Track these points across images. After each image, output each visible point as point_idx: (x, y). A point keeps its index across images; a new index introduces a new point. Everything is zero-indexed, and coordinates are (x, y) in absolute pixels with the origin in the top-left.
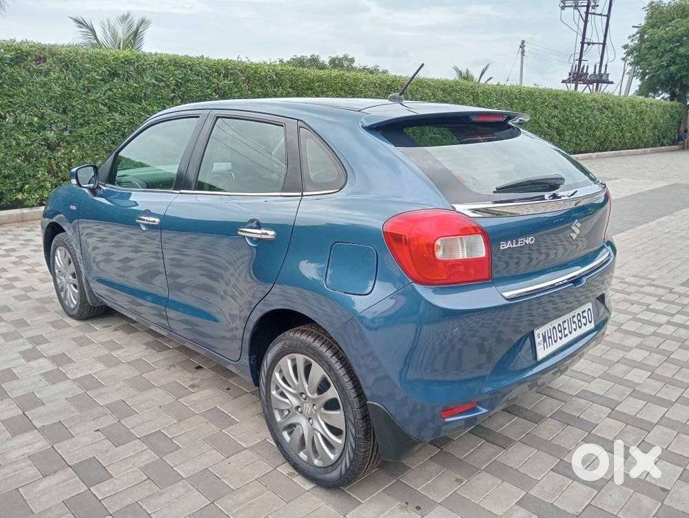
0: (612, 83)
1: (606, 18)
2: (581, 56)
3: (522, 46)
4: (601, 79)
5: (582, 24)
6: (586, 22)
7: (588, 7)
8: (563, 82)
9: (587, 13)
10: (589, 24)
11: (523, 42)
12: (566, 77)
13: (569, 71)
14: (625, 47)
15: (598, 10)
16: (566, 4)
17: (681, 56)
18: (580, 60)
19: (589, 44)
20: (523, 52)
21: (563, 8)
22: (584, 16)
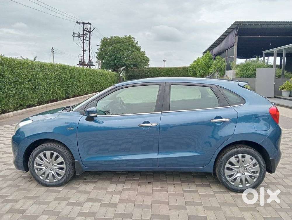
0: (94, 66)
1: (89, 42)
2: (83, 55)
3: (52, 49)
4: (90, 64)
5: (82, 43)
6: (83, 43)
7: (84, 37)
8: (78, 65)
9: (83, 39)
10: (84, 43)
11: (53, 48)
12: (78, 63)
13: (79, 61)
14: (97, 53)
15: (87, 39)
16: (75, 35)
17: (117, 57)
18: (83, 57)
19: (85, 51)
20: (53, 52)
21: (74, 37)
22: (82, 40)
